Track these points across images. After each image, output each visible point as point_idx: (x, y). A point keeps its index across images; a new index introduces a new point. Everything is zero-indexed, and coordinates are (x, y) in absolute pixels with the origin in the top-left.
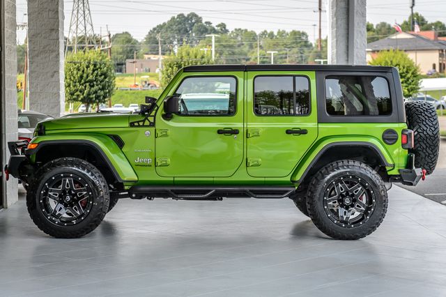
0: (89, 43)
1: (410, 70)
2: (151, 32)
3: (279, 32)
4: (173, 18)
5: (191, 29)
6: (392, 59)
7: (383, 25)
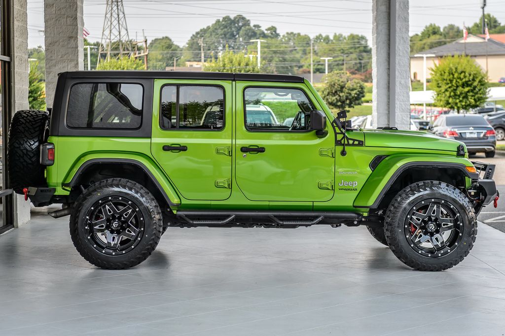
0: (124, 50)
1: (477, 78)
2: (194, 37)
3: (335, 36)
4: (218, 21)
5: (238, 34)
6: (457, 65)
7: (452, 27)
